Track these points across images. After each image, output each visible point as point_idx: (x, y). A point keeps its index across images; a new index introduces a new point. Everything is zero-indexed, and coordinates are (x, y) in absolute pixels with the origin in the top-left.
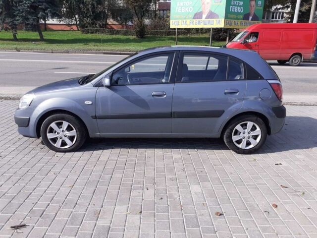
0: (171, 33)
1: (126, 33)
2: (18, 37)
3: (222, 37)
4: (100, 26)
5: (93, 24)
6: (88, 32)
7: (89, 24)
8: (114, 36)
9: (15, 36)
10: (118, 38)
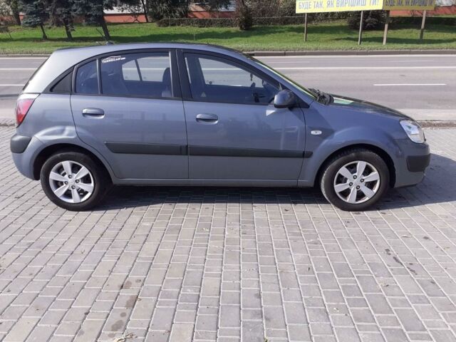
0: (289, 21)
1: (222, 24)
2: (74, 35)
3: (368, 25)
4: (181, 13)
5: (170, 12)
6: (168, 25)
7: (165, 12)
8: (206, 29)
9: (69, 34)
10: (213, 32)
